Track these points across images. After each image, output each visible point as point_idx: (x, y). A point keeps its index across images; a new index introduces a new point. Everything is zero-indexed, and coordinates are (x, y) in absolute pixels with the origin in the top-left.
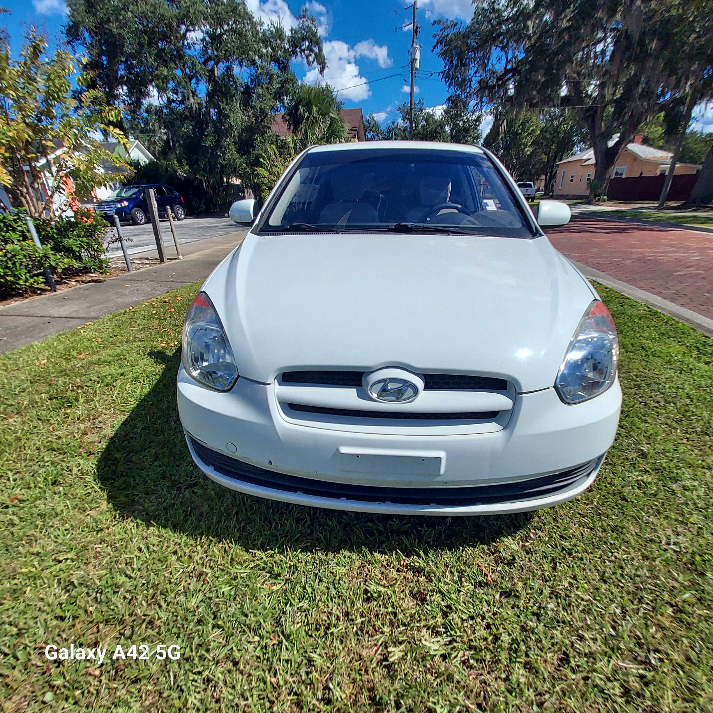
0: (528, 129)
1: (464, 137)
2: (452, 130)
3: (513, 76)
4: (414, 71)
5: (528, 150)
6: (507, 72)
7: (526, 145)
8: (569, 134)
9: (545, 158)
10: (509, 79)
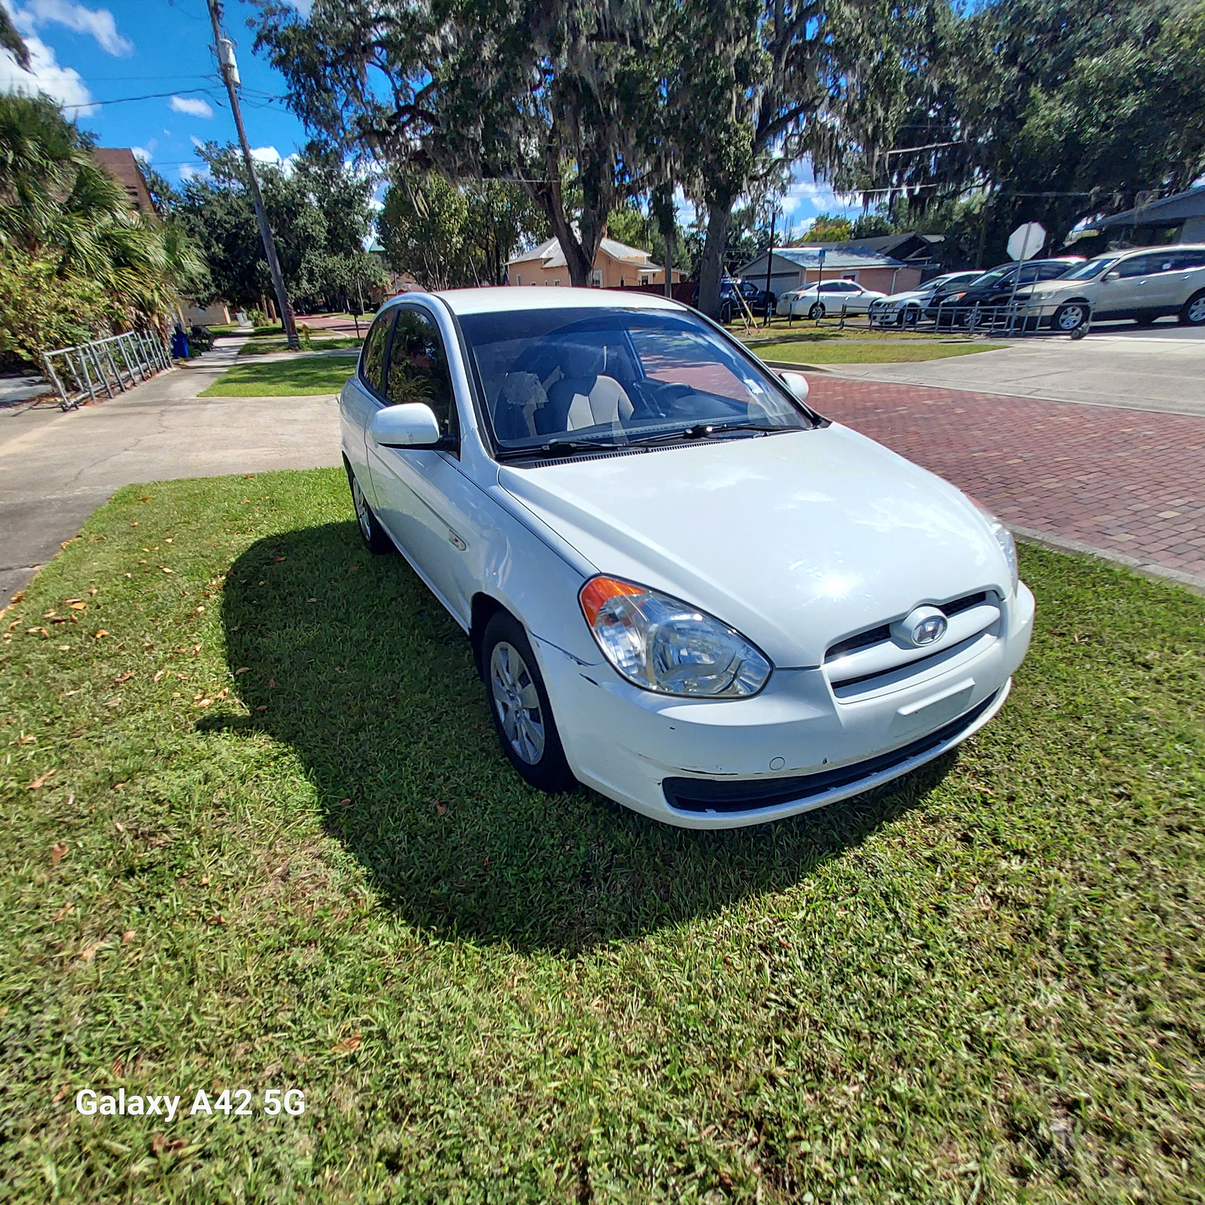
0: (449, 207)
1: (349, 215)
2: (319, 200)
3: (412, 119)
4: (233, 88)
5: (458, 242)
6: (402, 111)
7: (451, 233)
8: (508, 216)
9: (481, 253)
10: (405, 124)
